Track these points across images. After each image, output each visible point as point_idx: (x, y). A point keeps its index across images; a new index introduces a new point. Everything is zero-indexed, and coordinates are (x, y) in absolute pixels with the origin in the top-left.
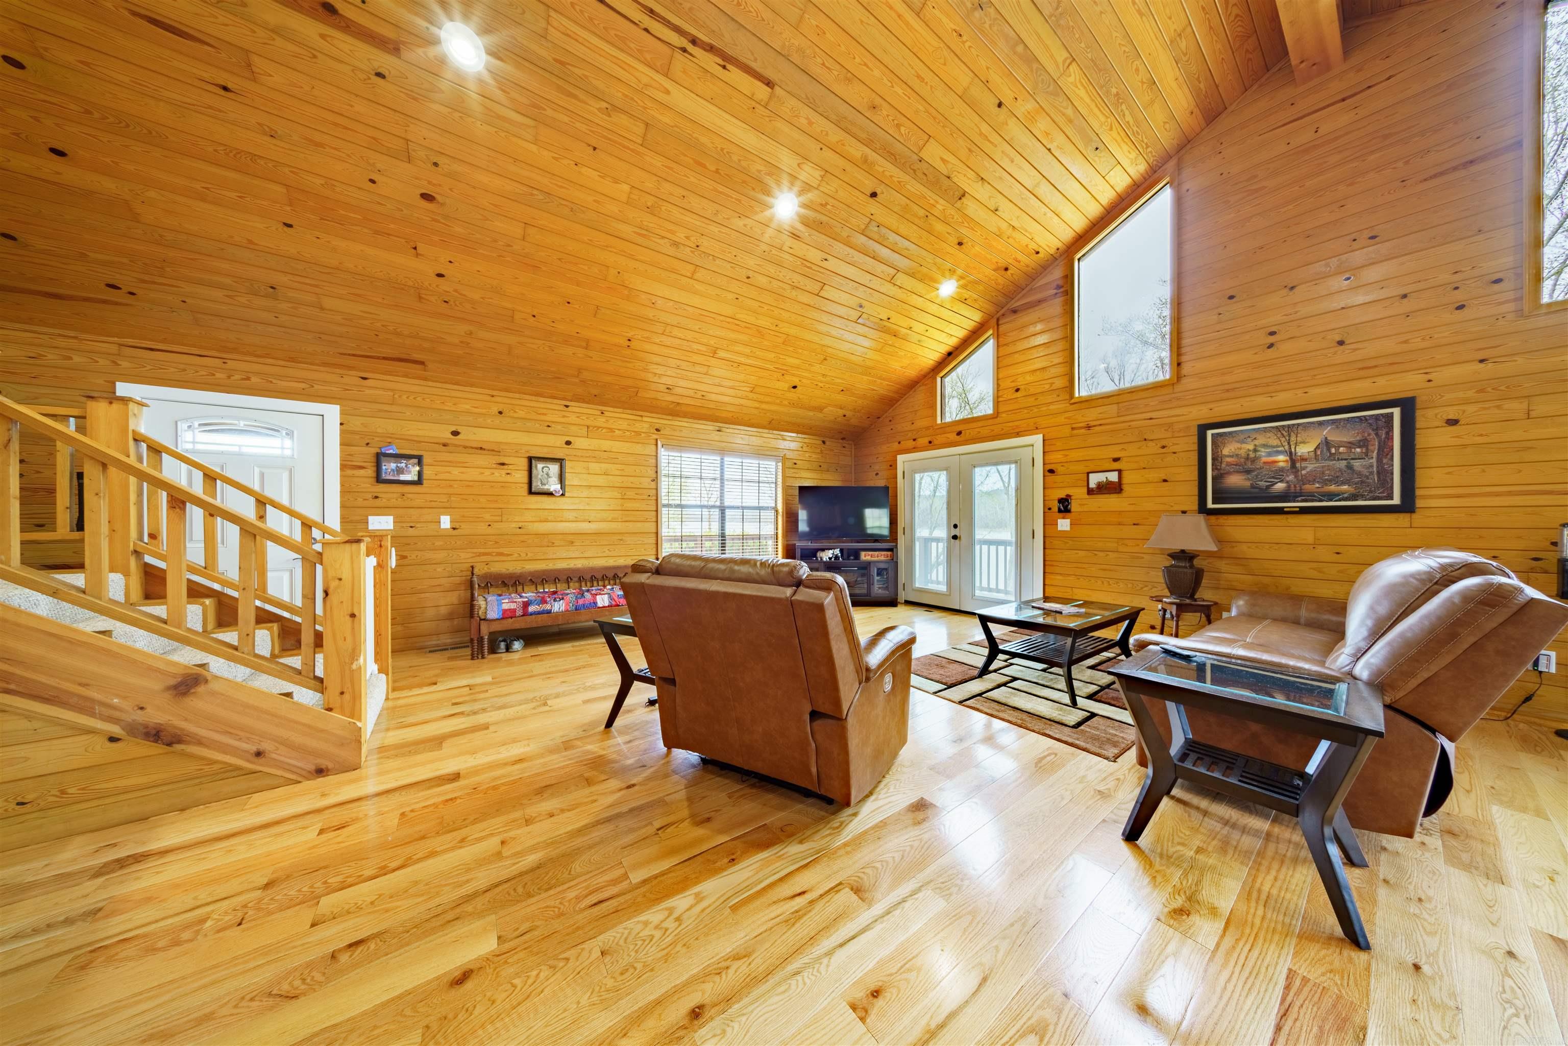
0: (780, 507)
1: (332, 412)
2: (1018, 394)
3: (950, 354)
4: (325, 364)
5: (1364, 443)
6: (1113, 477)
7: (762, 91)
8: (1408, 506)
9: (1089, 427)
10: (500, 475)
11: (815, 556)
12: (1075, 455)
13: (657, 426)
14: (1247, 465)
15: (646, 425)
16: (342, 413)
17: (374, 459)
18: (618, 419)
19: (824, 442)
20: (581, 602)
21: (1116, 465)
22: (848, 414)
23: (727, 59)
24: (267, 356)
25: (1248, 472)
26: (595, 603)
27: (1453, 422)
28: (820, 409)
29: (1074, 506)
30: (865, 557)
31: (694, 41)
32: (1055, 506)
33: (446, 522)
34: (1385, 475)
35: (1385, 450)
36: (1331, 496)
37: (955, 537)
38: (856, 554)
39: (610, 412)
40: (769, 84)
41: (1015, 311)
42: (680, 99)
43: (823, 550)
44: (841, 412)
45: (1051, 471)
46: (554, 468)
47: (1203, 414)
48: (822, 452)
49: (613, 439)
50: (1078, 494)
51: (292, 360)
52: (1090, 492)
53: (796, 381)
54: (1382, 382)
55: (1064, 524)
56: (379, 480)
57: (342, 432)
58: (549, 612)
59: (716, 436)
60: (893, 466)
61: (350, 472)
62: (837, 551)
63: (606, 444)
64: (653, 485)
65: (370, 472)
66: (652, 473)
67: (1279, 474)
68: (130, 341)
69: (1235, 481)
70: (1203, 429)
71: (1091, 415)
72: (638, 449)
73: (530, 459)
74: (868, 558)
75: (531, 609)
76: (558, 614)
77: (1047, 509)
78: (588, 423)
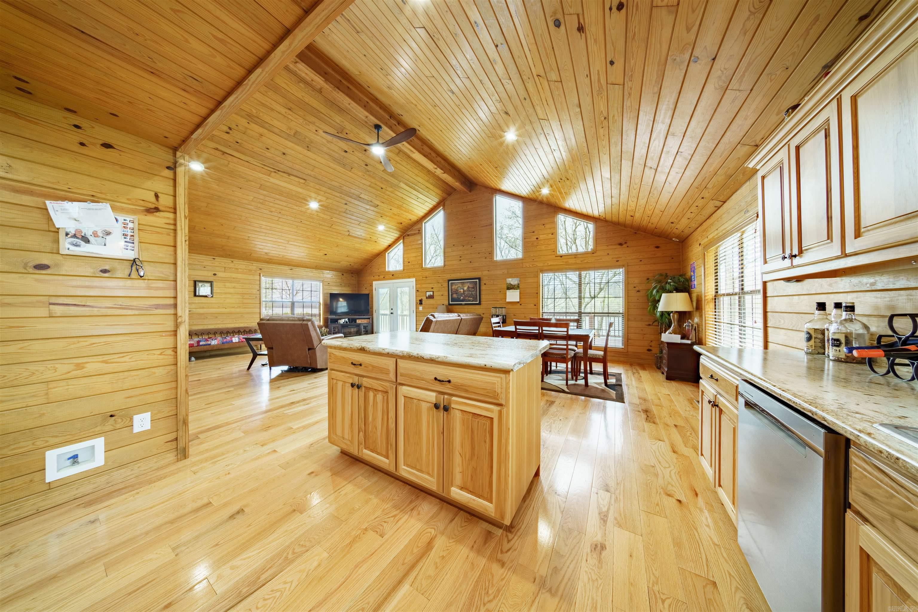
0: (321, 302)
2: (409, 264)
3: (389, 246)
5: (473, 288)
6: (431, 293)
7: (302, 181)
8: (479, 304)
9: (426, 277)
11: (337, 322)
12: (424, 286)
13: (260, 268)
14: (456, 292)
15: (255, 267)
18: (241, 265)
19: (343, 275)
20: (225, 340)
21: (432, 290)
22: (352, 264)
23: (289, 174)
25: (457, 293)
26: (232, 341)
27: (485, 284)
28: (339, 262)
29: (423, 302)
30: (358, 321)
31: (279, 171)
32: (418, 302)
34: (477, 295)
35: (477, 291)
36: (469, 301)
37: (392, 313)
38: (354, 320)
39: (236, 261)
40: (304, 180)
41: (408, 235)
42: (273, 180)
43: (340, 319)
44: (349, 264)
45: (418, 291)
46: (208, 285)
47: (449, 277)
48: (342, 279)
49: (238, 273)
50: (424, 298)
52: (427, 298)
53: (326, 253)
54: (476, 273)
55: (421, 308)
58: (210, 345)
59: (289, 272)
60: (371, 285)
62: (347, 320)
63: (234, 275)
64: (258, 292)
66: (258, 288)
67: (461, 295)
69: (455, 296)
70: (449, 281)
71: (427, 274)
72: (251, 277)
73: (195, 282)
74: (360, 322)
75: (201, 343)
76: (214, 346)
77: (417, 303)
78: (225, 266)
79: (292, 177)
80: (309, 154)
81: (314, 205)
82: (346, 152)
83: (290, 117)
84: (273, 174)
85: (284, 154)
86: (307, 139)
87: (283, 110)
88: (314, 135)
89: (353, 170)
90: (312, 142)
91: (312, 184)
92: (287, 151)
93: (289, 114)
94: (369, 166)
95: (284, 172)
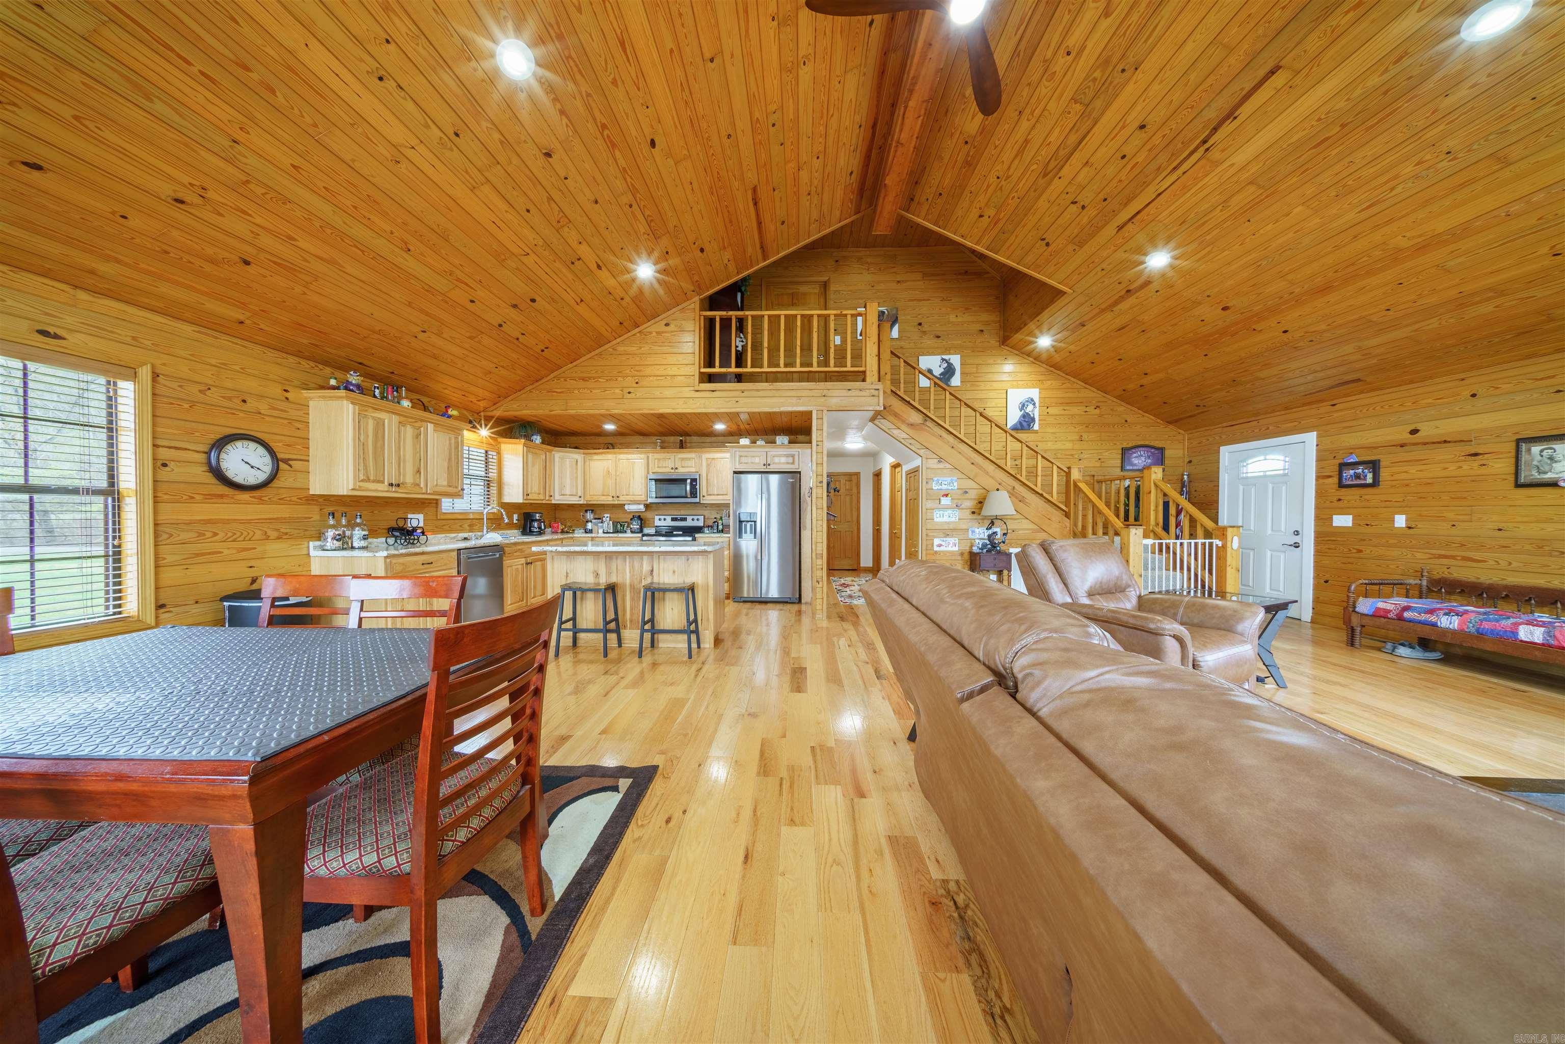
1: (1311, 438)
4: (1304, 405)
7: (1279, 80)
10: (1469, 467)
16: (1318, 437)
17: (1337, 468)
24: (1274, 411)
26: (1515, 633)
31: (1204, 142)
33: (1400, 521)
40: (1272, 72)
51: (1286, 408)
56: (1341, 485)
57: (1318, 451)
58: (1434, 625)
61: (1321, 481)
65: (1335, 480)
68: (1225, 424)
73: (1518, 442)
75: (1407, 615)
76: (1446, 631)
79: (1246, 110)
80: (1150, 65)
83: (1037, 113)
84: (1215, 154)
85: (1142, 127)
86: (1097, 74)
87: (1025, 125)
88: (1083, 59)
90: (1107, 61)
92: (1134, 118)
93: (1032, 113)
95: (1215, 129)
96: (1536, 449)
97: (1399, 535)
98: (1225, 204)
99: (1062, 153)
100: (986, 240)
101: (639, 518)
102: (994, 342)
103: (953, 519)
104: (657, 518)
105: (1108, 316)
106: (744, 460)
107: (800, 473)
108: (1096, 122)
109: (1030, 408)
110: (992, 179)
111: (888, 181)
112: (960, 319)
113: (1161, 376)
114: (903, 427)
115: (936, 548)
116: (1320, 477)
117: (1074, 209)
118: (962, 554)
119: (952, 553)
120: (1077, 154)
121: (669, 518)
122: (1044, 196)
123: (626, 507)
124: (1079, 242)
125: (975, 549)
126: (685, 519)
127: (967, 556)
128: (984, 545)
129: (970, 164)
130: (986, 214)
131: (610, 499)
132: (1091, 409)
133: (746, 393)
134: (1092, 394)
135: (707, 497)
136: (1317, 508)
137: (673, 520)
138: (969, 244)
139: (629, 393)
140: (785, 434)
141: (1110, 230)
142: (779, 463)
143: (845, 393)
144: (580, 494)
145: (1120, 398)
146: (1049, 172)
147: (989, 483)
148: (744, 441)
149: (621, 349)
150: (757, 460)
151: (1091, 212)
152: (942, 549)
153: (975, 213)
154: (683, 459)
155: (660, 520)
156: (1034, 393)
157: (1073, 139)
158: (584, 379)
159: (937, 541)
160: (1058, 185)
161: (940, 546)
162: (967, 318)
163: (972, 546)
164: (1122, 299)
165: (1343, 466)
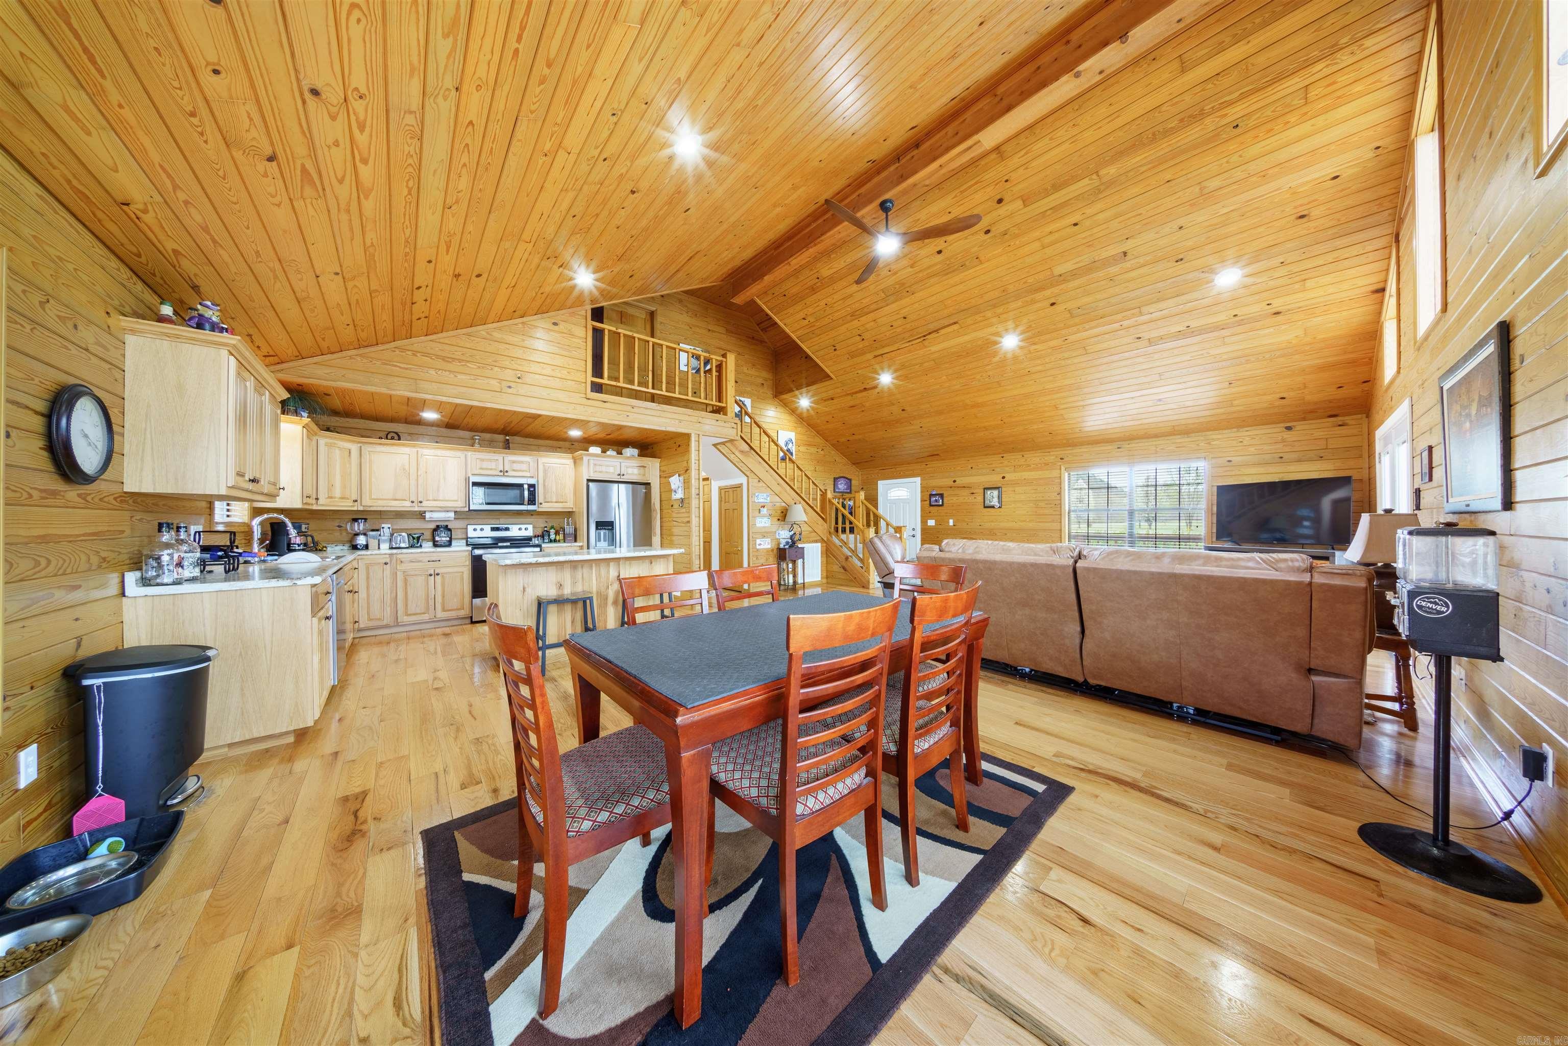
1: (918, 480)
2: (1405, 340)
3: (1381, 291)
4: (915, 463)
7: (955, 327)
10: (971, 499)
12: (1420, 426)
13: (1062, 456)
15: (1053, 457)
16: (921, 480)
17: (928, 497)
21: (1431, 440)
23: (937, 331)
29: (1421, 501)
31: (925, 336)
33: (951, 522)
40: (955, 323)
41: (1403, 222)
42: (934, 349)
45: (1415, 450)
46: (995, 493)
48: (1288, 438)
49: (1031, 470)
50: (1422, 482)
51: (908, 464)
56: (931, 505)
57: (921, 487)
61: (923, 503)
63: (1026, 475)
65: (928, 502)
66: (1058, 490)
68: (879, 469)
71: (1423, 365)
72: (1046, 474)
73: (982, 489)
77: (1413, 505)
78: (1015, 464)
79: (943, 332)
80: (918, 296)
81: (1010, 342)
82: (940, 252)
84: (926, 343)
85: (905, 318)
86: (897, 286)
89: (982, 258)
91: (969, 321)
92: (904, 312)
94: (993, 229)
95: (930, 333)
96: (989, 492)
97: (951, 529)
98: (921, 364)
99: (865, 310)
100: (799, 333)
101: (447, 528)
102: (770, 394)
103: (767, 525)
104: (470, 528)
105: (849, 397)
106: (598, 468)
107: (649, 484)
108: (887, 305)
109: (790, 446)
110: (822, 303)
111: (765, 278)
112: (750, 372)
113: (860, 437)
114: (737, 453)
115: (758, 547)
116: (922, 501)
117: (858, 338)
118: (772, 550)
119: (767, 550)
120: (872, 314)
121: (487, 528)
122: (846, 326)
123: (428, 515)
124: (852, 355)
125: (782, 546)
126: (507, 529)
127: (775, 551)
128: (787, 543)
129: (813, 290)
130: (809, 319)
131: (408, 504)
132: (819, 450)
133: (635, 410)
134: (819, 440)
135: (544, 505)
136: (922, 516)
137: (493, 529)
138: (787, 330)
139: (510, 387)
140: (634, 447)
141: (869, 356)
142: (633, 474)
143: (714, 422)
144: (354, 497)
145: (833, 445)
146: (854, 315)
147: (789, 500)
148: (595, 450)
149: (497, 335)
150: (611, 470)
151: (866, 343)
152: (762, 547)
153: (802, 315)
154: (514, 462)
155: (475, 530)
156: (792, 435)
157: (874, 307)
158: (444, 359)
159: (758, 541)
160: (856, 323)
161: (760, 545)
162: (753, 372)
163: (779, 544)
164: (861, 391)
165: (931, 495)
